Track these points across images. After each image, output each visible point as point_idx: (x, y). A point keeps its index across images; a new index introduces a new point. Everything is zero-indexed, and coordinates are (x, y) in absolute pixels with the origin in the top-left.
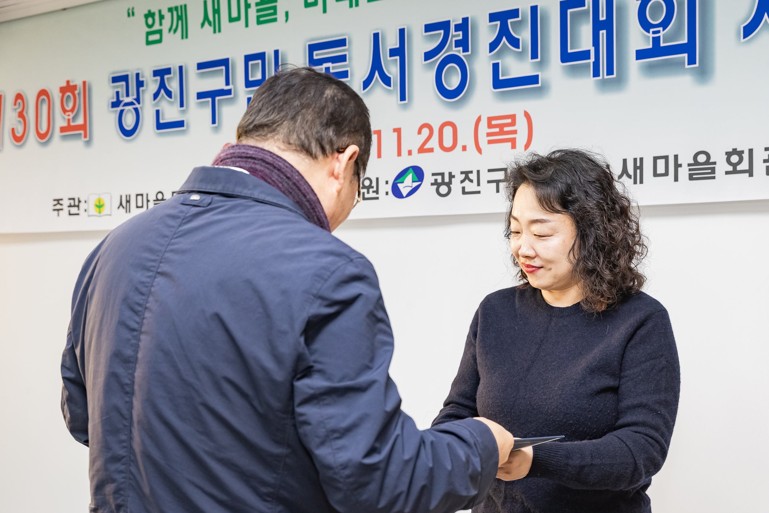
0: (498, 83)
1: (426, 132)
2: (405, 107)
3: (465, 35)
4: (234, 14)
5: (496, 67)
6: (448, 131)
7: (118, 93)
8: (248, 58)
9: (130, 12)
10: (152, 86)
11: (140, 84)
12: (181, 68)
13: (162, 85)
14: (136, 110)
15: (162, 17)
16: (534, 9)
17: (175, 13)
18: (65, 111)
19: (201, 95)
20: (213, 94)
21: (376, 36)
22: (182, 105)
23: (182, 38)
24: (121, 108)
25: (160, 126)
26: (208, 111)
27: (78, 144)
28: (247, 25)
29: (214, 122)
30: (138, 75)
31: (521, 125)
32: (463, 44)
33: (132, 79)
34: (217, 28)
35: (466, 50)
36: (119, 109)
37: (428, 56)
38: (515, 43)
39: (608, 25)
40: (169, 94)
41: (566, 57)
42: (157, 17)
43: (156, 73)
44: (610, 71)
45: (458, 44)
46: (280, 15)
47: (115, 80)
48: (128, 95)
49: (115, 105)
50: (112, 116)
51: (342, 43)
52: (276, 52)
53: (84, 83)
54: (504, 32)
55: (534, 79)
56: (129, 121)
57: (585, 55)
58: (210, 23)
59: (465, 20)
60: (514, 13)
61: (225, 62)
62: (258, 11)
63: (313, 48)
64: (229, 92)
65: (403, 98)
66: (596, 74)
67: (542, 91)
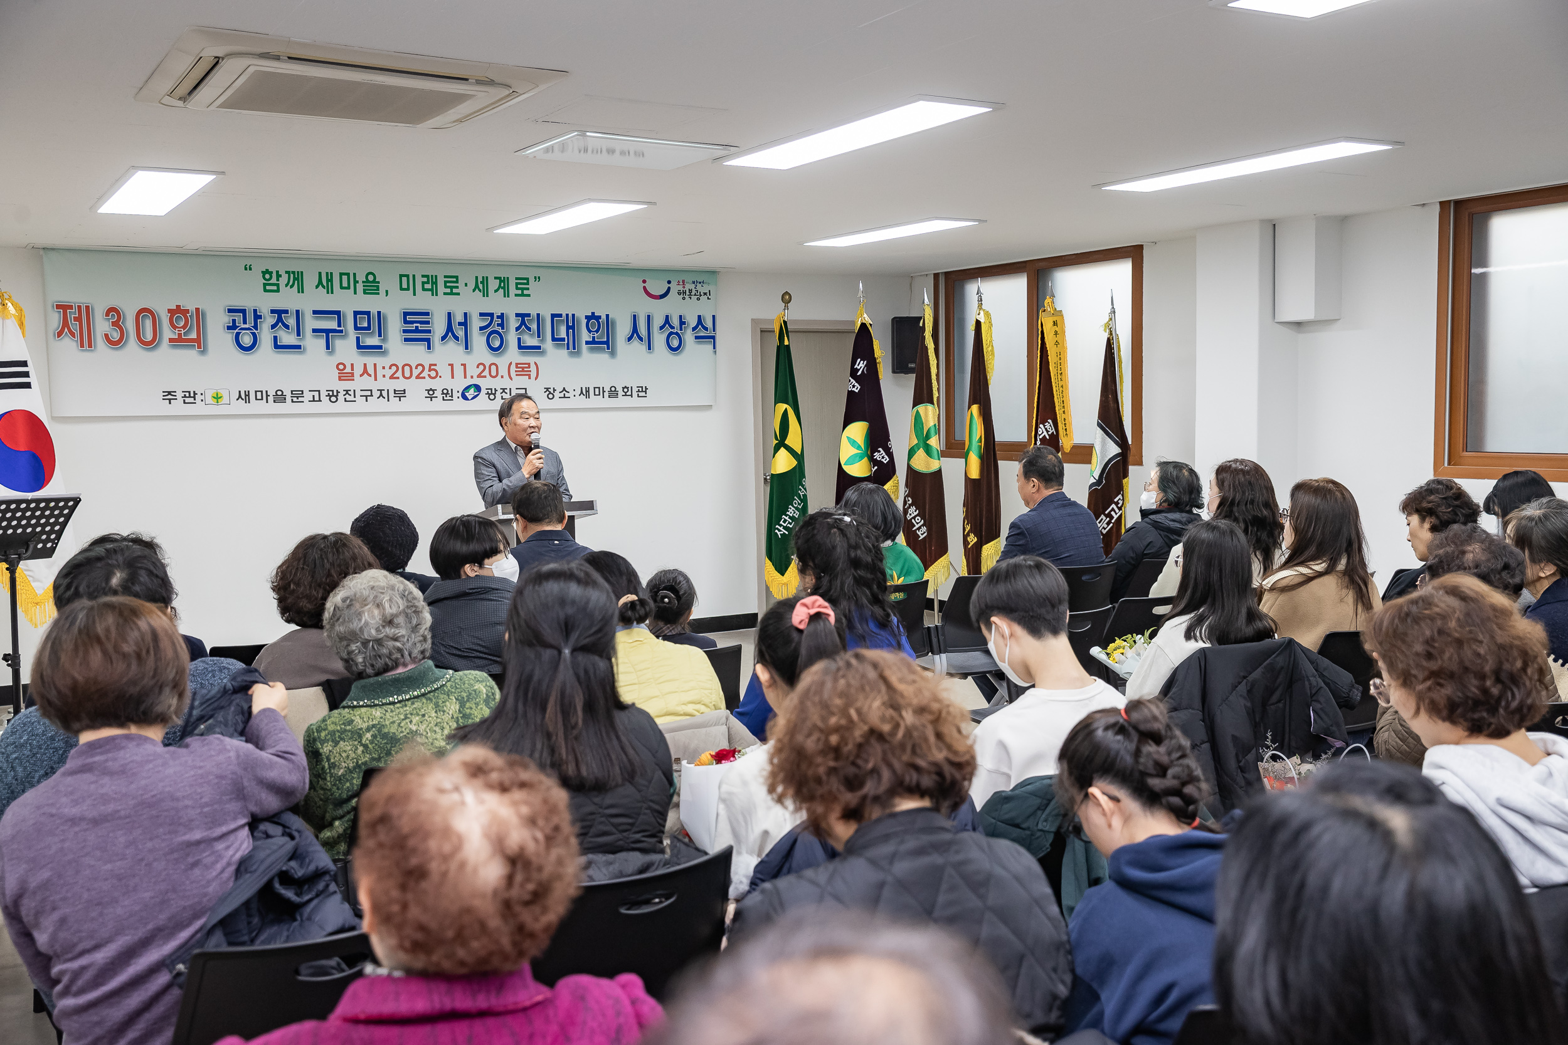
0: (520, 347)
1: (481, 367)
2: (468, 353)
3: (503, 321)
4: (345, 284)
5: (519, 339)
6: (493, 367)
7: (234, 321)
8: (356, 313)
9: (248, 267)
10: (271, 320)
11: (257, 317)
12: (298, 312)
13: (280, 320)
14: (254, 334)
15: (279, 276)
16: (538, 315)
17: (292, 275)
18: (174, 327)
19: (314, 331)
20: (327, 332)
21: (449, 314)
22: (299, 334)
23: (299, 292)
24: (237, 331)
25: (277, 346)
26: (323, 342)
27: (192, 354)
28: (355, 293)
29: (328, 348)
30: (255, 311)
31: (533, 368)
32: (502, 325)
33: (250, 311)
34: (330, 290)
35: (503, 328)
36: (236, 331)
37: (481, 329)
38: (529, 329)
39: (573, 327)
40: (287, 327)
41: (554, 339)
42: (274, 275)
43: (273, 311)
44: (574, 349)
45: (498, 325)
46: (382, 291)
47: (230, 311)
48: (245, 322)
49: (229, 328)
50: (229, 337)
51: (427, 314)
52: (379, 313)
53: (197, 310)
54: (523, 323)
55: (539, 348)
56: (247, 340)
57: (563, 340)
58: (324, 287)
59: (502, 314)
60: (528, 315)
61: (338, 313)
62: (364, 286)
63: (406, 314)
64: (341, 331)
65: (467, 348)
66: (568, 349)
67: (543, 353)
